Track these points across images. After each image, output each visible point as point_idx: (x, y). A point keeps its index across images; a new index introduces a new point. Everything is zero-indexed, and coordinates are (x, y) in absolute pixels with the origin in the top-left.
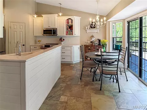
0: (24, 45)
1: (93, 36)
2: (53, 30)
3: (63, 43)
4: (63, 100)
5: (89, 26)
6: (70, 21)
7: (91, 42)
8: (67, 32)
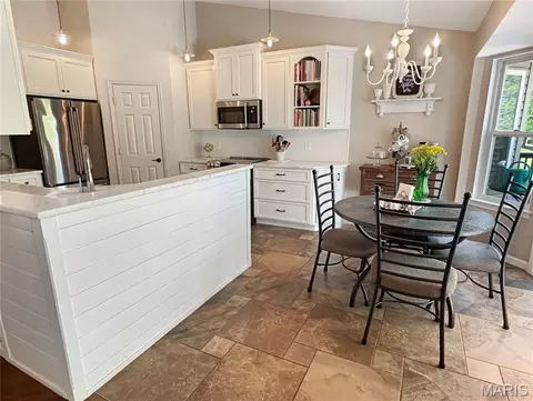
0: (159, 160)
1: (401, 131)
2: (249, 108)
4: (213, 351)
5: (390, 86)
6: (310, 65)
7: (394, 154)
8: (298, 116)
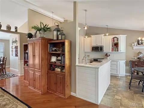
3: (108, 58)
5: (136, 43)
